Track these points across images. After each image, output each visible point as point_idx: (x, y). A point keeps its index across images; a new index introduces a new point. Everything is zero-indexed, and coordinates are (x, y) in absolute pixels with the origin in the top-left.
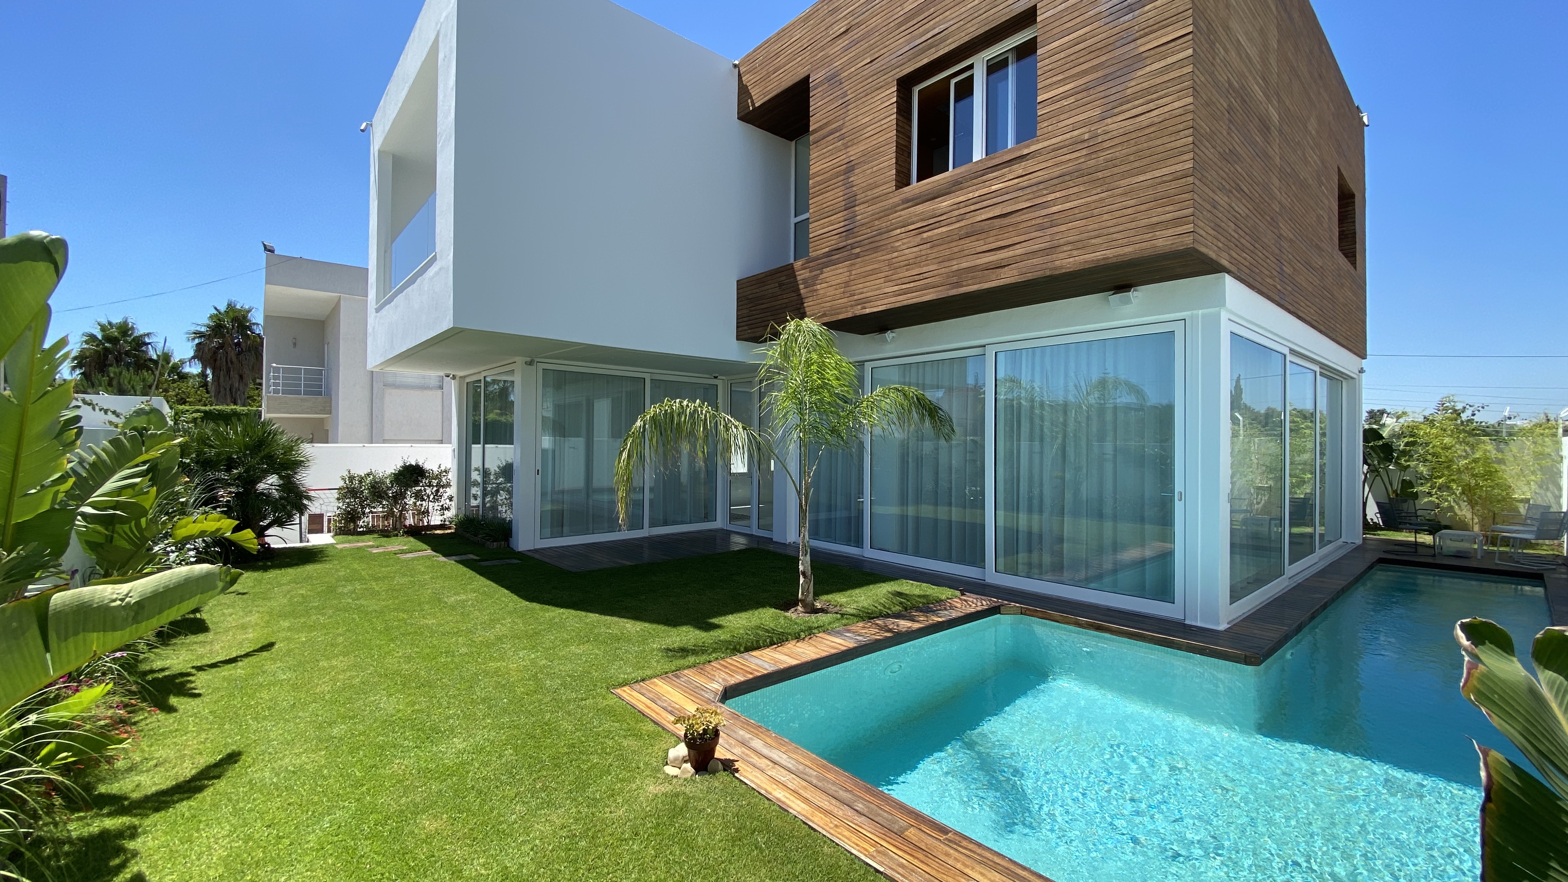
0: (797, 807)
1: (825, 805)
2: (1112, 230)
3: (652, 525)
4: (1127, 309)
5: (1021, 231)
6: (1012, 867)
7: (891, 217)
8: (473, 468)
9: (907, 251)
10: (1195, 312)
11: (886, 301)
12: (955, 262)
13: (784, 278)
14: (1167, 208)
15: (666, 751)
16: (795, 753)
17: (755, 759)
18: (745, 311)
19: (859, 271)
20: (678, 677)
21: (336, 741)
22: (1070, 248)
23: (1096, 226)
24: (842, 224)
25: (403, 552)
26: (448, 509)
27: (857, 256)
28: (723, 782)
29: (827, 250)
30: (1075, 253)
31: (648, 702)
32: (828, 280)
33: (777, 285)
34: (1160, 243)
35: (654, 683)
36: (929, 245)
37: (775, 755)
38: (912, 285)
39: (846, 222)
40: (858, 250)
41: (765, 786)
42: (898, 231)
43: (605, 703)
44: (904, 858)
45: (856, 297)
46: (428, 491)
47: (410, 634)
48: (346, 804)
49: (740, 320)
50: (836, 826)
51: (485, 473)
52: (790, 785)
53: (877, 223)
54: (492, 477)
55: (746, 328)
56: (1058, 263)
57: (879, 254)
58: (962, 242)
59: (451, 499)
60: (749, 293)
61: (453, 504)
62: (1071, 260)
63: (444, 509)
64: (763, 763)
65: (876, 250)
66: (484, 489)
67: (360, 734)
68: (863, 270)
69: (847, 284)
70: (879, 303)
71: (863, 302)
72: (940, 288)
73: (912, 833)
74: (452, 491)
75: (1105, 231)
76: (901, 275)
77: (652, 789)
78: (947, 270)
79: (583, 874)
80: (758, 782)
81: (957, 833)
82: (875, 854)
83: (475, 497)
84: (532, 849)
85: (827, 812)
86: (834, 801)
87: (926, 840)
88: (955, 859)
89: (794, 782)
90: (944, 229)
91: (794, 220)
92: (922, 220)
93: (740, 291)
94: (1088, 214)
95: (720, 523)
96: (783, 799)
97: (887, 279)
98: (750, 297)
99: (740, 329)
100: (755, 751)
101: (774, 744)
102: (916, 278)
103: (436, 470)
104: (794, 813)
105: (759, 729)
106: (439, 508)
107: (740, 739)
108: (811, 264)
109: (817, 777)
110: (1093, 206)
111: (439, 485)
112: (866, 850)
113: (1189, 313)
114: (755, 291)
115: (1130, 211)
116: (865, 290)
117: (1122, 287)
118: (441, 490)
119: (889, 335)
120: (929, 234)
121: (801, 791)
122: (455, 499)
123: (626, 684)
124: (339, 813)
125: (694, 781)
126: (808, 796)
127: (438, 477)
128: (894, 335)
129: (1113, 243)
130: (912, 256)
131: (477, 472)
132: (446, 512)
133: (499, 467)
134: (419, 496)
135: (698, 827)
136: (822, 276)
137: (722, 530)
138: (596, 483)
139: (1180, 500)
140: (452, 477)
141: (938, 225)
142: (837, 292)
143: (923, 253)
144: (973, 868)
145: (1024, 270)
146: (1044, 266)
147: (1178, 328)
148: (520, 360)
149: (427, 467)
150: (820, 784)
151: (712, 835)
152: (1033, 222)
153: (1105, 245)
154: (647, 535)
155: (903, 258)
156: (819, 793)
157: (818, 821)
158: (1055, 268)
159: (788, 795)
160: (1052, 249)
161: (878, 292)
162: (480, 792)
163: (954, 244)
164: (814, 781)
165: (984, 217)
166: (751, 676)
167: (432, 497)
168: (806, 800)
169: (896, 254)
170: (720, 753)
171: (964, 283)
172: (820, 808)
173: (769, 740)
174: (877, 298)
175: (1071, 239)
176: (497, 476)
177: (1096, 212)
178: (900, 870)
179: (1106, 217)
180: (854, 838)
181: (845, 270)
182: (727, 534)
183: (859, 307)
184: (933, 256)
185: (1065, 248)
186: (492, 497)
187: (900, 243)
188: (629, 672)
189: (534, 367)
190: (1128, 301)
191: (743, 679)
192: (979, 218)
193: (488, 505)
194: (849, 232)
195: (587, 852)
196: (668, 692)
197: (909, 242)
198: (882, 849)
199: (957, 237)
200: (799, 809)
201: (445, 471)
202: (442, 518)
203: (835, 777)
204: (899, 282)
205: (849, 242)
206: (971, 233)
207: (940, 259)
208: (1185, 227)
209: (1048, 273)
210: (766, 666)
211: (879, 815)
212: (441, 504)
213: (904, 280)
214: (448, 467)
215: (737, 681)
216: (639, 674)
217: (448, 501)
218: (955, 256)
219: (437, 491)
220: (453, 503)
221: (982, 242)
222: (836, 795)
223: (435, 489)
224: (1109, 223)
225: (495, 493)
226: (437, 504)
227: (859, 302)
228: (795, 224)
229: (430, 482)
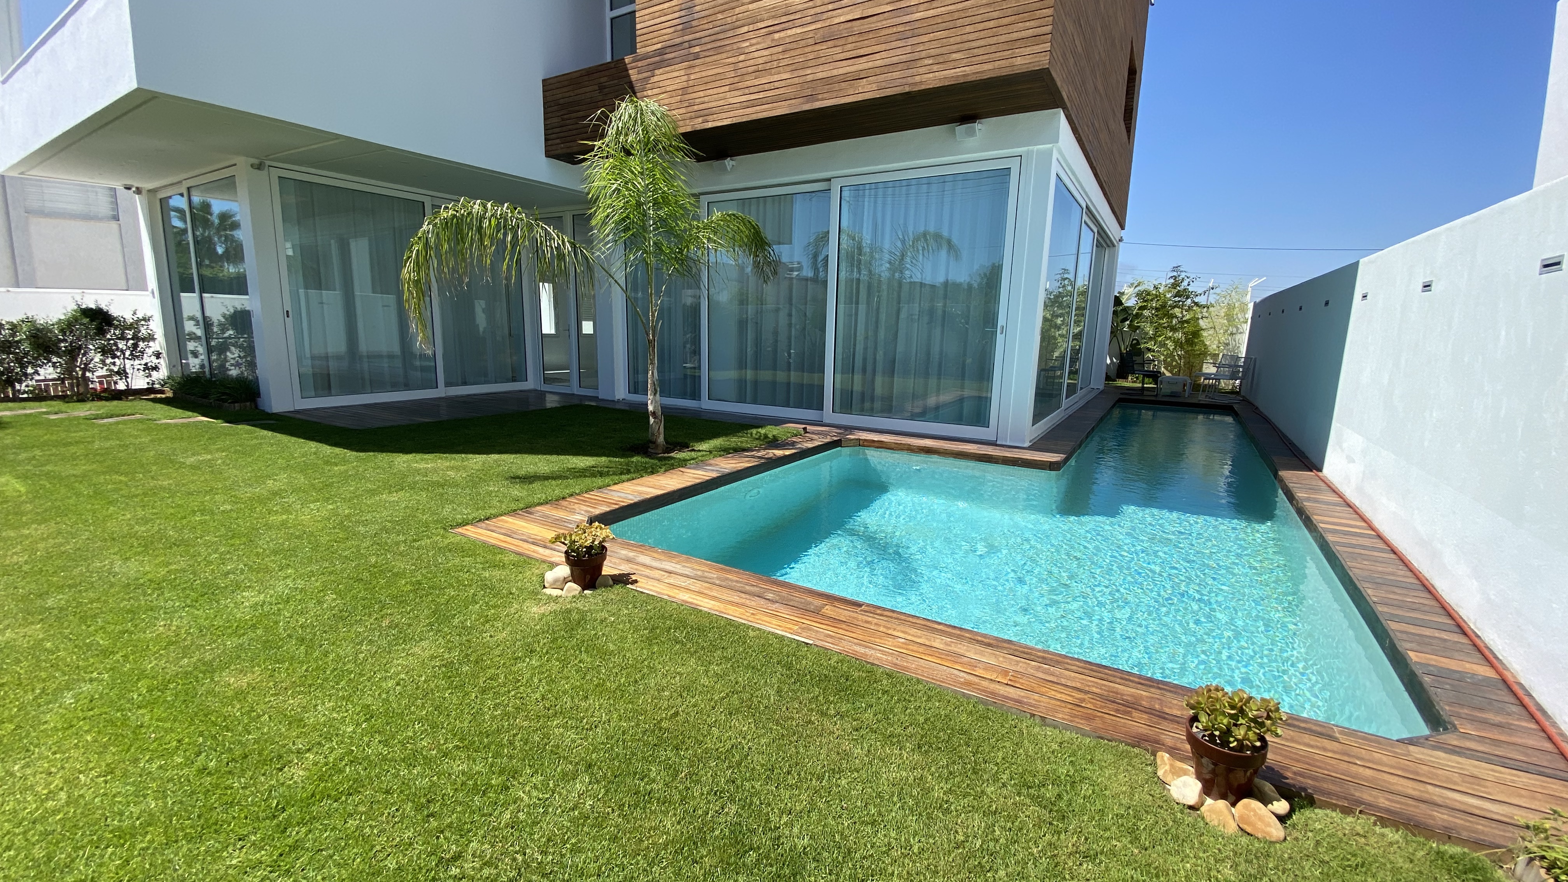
0: (706, 605)
1: (736, 599)
2: (974, 44)
3: (448, 384)
4: (971, 142)
5: (883, 39)
6: (929, 624)
7: (737, 10)
8: (185, 315)
9: (756, 54)
10: (1031, 148)
11: (732, 114)
12: (809, 71)
13: (605, 79)
14: (1028, 24)
15: (542, 576)
16: (687, 562)
17: (647, 572)
18: (555, 120)
19: (698, 75)
20: (530, 513)
21: (56, 612)
22: (931, 62)
23: (958, 39)
24: (677, 15)
25: (97, 417)
26: (156, 368)
27: (697, 57)
28: (618, 594)
29: (659, 46)
30: (935, 68)
31: (502, 537)
32: (661, 84)
33: (596, 87)
34: (1019, 61)
35: (502, 521)
36: (780, 49)
37: (669, 566)
38: (761, 95)
39: (683, 13)
40: (697, 49)
41: (666, 592)
42: (745, 29)
43: (447, 541)
44: (829, 630)
45: (696, 108)
46: (121, 345)
47: (136, 496)
48: (95, 675)
49: (550, 132)
50: (753, 614)
51: (207, 324)
52: (692, 588)
53: (720, 16)
54: (215, 329)
55: (558, 141)
56: (918, 79)
57: (724, 55)
58: (817, 47)
59: (158, 355)
60: (560, 96)
61: (163, 363)
62: (931, 75)
63: (149, 369)
64: (657, 574)
65: (718, 50)
66: (208, 343)
67: (91, 602)
68: (704, 74)
69: (684, 90)
70: (724, 115)
71: (705, 114)
72: (793, 101)
73: (828, 610)
74: (159, 344)
75: (967, 46)
76: (749, 83)
77: (535, 610)
78: (801, 80)
79: (476, 697)
80: (658, 590)
81: (868, 605)
82: (799, 631)
83: (195, 354)
84: (398, 684)
85: (737, 604)
86: (743, 595)
87: (844, 613)
88: (876, 624)
89: (697, 586)
90: (799, 30)
91: (609, 14)
92: (773, 17)
93: (548, 94)
94: (951, 25)
95: (530, 384)
96: (690, 600)
97: (733, 87)
98: (562, 101)
99: (550, 142)
100: (644, 565)
101: (663, 558)
102: (766, 87)
103: (129, 318)
104: (706, 610)
105: (642, 547)
106: (142, 367)
107: (623, 557)
108: (640, 64)
109: (718, 578)
110: (956, 16)
111: (135, 337)
112: (790, 629)
113: (1026, 148)
114: (567, 94)
115: (992, 24)
116: (706, 99)
117: (968, 118)
118: (141, 344)
119: (729, 163)
120: (782, 34)
121: (706, 592)
122: (164, 355)
123: (467, 524)
124: (86, 687)
125: (586, 597)
126: (715, 594)
127: (135, 326)
128: (733, 163)
129: (974, 59)
130: (761, 61)
131: (192, 323)
132: (154, 373)
133: (224, 316)
134: (107, 351)
135: (603, 634)
136: (653, 80)
137: (536, 390)
138: (363, 347)
139: (1002, 333)
140: (157, 327)
141: (790, 24)
142: (673, 100)
143: (775, 57)
144: (895, 629)
145: (884, 85)
146: (904, 81)
147: (1014, 165)
148: (241, 160)
149: (115, 311)
150: (724, 584)
151: (623, 639)
152: (895, 30)
153: (965, 61)
154: (443, 395)
155: (752, 62)
156: (724, 590)
157: (734, 614)
158: (915, 84)
159: (694, 597)
160: (910, 63)
161: (721, 103)
162: (302, 640)
163: (809, 49)
164: (717, 582)
165: (842, 19)
166: (617, 507)
167: (128, 353)
168: (714, 598)
169: (742, 58)
170: (608, 569)
171: (820, 97)
172: (732, 603)
173: (655, 555)
174: (721, 110)
175: (933, 52)
176: (223, 328)
177: (959, 23)
178: (829, 640)
179: (968, 29)
180: (774, 621)
181: (682, 73)
182: (541, 395)
183: (700, 120)
184: (786, 62)
185: (927, 62)
186: (219, 354)
187: (747, 44)
188: (467, 512)
189: (265, 173)
190: (972, 133)
191: (608, 509)
192: (837, 21)
193: (215, 364)
194: (687, 27)
195: (474, 676)
196: (524, 527)
197: (758, 43)
198: (804, 626)
199: (811, 41)
200: (710, 606)
201: (144, 319)
202: (148, 380)
203: (734, 577)
204: (747, 91)
205: (686, 38)
206: (830, 37)
207: (793, 67)
208: (1041, 46)
209: (907, 89)
210: (631, 497)
211: (792, 600)
212: (143, 362)
213: (752, 90)
214: (149, 314)
215: (602, 512)
216: (482, 514)
217: (153, 359)
218: (810, 64)
219: (135, 346)
220: (161, 361)
221: (838, 49)
222: (743, 590)
223: (131, 342)
224: (971, 37)
225: (223, 348)
226: (137, 362)
227: (699, 114)
228: (612, 19)
229: (123, 333)
